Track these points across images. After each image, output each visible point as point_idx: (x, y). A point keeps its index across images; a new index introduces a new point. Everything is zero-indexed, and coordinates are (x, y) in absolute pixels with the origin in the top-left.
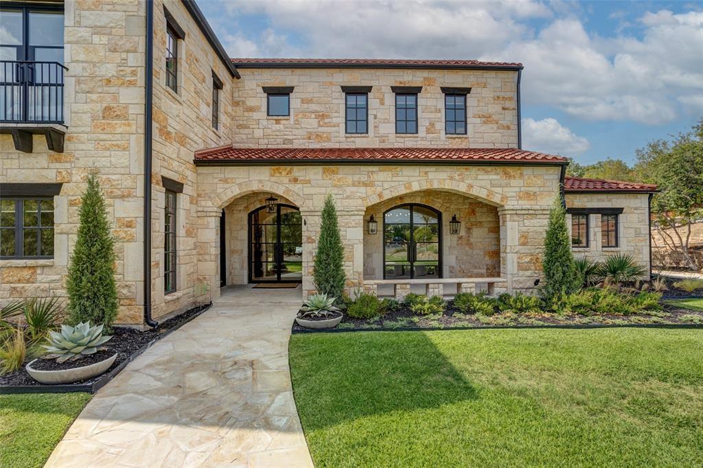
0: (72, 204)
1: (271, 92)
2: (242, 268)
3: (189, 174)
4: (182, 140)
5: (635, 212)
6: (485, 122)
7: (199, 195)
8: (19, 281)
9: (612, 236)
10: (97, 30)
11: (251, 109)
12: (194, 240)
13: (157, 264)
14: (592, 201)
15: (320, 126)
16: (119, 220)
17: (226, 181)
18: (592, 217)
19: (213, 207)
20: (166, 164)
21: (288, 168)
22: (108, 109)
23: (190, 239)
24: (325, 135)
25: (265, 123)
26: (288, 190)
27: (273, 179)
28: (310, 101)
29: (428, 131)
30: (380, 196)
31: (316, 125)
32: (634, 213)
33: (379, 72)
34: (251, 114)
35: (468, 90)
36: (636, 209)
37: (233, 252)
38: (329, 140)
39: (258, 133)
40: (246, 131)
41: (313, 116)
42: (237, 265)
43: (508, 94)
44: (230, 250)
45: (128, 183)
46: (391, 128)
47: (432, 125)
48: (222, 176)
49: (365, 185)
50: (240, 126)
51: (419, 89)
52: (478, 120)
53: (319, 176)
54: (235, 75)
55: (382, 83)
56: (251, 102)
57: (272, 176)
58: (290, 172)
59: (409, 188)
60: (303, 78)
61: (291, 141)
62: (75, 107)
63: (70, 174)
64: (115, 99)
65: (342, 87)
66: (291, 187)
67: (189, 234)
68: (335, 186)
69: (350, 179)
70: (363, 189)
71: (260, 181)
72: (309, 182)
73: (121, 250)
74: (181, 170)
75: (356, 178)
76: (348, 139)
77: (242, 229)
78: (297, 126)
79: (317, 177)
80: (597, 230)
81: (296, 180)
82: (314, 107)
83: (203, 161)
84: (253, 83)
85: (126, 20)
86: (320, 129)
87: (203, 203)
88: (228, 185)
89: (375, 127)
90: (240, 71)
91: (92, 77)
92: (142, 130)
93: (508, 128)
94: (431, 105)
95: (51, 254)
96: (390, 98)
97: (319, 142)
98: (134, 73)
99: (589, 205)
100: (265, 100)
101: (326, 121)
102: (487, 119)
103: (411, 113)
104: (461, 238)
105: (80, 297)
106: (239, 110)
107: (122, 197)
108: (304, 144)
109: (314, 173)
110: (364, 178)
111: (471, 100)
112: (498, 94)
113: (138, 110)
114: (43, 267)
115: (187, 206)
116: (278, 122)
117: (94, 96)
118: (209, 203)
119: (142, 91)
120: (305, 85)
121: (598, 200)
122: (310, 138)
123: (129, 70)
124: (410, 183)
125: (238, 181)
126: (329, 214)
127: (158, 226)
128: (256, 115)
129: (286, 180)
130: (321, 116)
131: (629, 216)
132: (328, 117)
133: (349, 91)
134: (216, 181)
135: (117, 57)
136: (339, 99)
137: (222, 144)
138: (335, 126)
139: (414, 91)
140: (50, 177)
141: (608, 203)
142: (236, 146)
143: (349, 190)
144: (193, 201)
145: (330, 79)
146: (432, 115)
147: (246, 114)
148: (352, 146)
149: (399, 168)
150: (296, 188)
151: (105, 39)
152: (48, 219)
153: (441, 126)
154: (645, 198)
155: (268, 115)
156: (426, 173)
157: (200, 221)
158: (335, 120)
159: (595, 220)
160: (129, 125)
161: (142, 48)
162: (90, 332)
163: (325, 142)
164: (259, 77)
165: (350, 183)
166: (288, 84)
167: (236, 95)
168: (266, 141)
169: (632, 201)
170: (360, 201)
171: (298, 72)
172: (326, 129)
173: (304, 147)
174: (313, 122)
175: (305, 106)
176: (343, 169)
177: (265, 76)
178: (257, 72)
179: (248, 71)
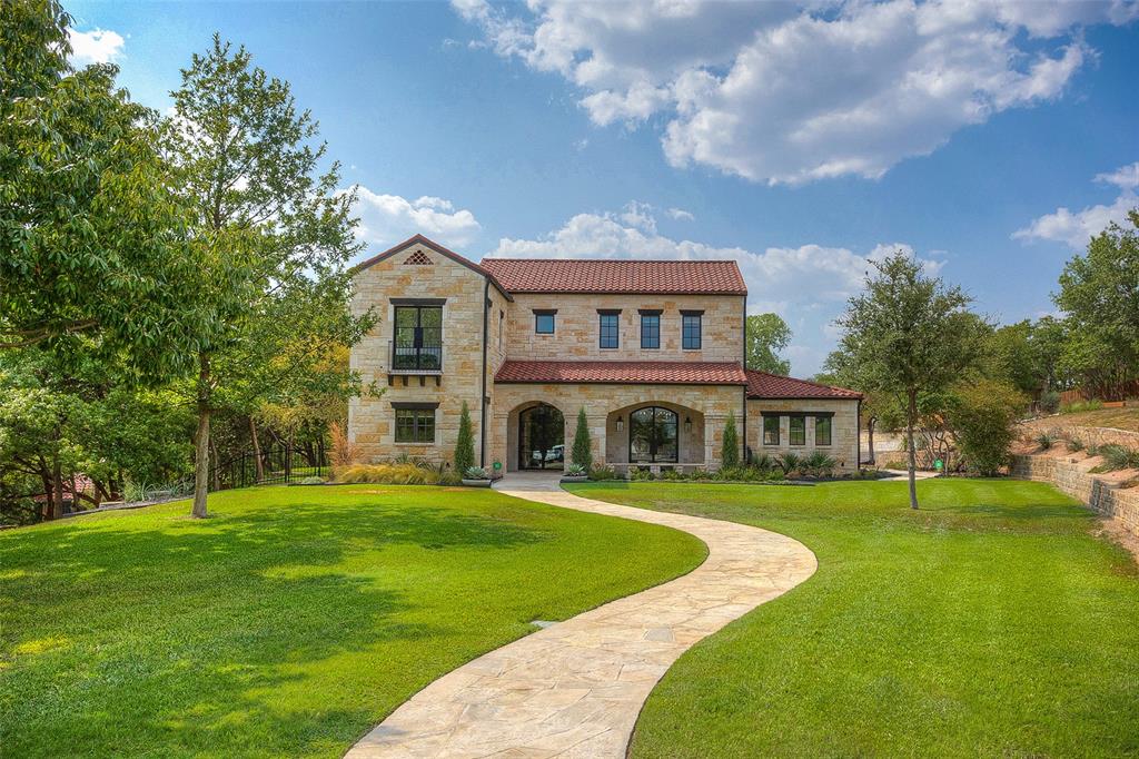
0: (445, 414)
1: (539, 313)
3: (492, 391)
4: (490, 371)
5: (845, 416)
6: (716, 339)
7: (496, 404)
8: (419, 453)
9: (824, 436)
11: (523, 328)
12: (493, 434)
14: (807, 406)
15: (579, 342)
17: (514, 394)
18: (808, 419)
19: (504, 411)
21: (556, 386)
22: (464, 363)
24: (583, 350)
25: (534, 339)
26: (555, 401)
28: (569, 321)
29: (668, 347)
31: (576, 341)
33: (627, 298)
34: (522, 331)
35: (702, 312)
36: (846, 413)
38: (585, 353)
39: (529, 347)
40: (519, 345)
41: (573, 333)
43: (737, 316)
45: (474, 402)
46: (638, 344)
47: (671, 341)
48: (510, 391)
49: (608, 398)
50: (515, 342)
51: (661, 312)
52: (711, 338)
53: (577, 392)
54: (510, 301)
55: (631, 306)
56: (522, 322)
57: (546, 391)
58: (556, 389)
59: (637, 400)
60: (565, 302)
61: (555, 354)
62: (447, 362)
63: (443, 398)
64: (468, 358)
66: (557, 399)
68: (587, 399)
70: (606, 401)
71: (538, 395)
72: (570, 396)
74: (490, 389)
75: (602, 393)
76: (602, 353)
78: (560, 342)
79: (575, 392)
80: (811, 430)
81: (561, 394)
82: (574, 326)
83: (500, 381)
84: (525, 306)
85: (474, 315)
86: (579, 345)
87: (497, 409)
88: (514, 397)
89: (625, 343)
90: (514, 297)
91: (456, 346)
92: (481, 375)
93: (736, 344)
94: (671, 325)
95: (432, 440)
96: (637, 319)
97: (578, 355)
98: (477, 344)
99: (805, 410)
100: (534, 320)
101: (584, 337)
102: (718, 336)
103: (654, 330)
104: (693, 435)
106: (513, 328)
107: (471, 410)
108: (566, 357)
109: (574, 390)
110: (607, 394)
111: (705, 321)
112: (726, 315)
113: (480, 364)
114: (429, 446)
115: (491, 411)
116: (544, 338)
117: (457, 356)
118: (502, 409)
119: (482, 354)
120: (568, 308)
121: (813, 406)
122: (570, 352)
123: (475, 342)
125: (522, 395)
126: (582, 418)
128: (526, 333)
130: (580, 334)
131: (840, 419)
132: (586, 334)
133: (602, 312)
134: (507, 394)
135: (470, 335)
136: (595, 320)
138: (591, 342)
139: (657, 313)
140: (434, 399)
141: (821, 408)
143: (597, 401)
144: (493, 408)
145: (586, 303)
146: (671, 333)
147: (519, 331)
148: (605, 359)
149: (631, 386)
150: (561, 399)
151: (463, 326)
152: (432, 421)
153: (678, 342)
154: (856, 404)
155: (537, 332)
157: (496, 421)
158: (591, 337)
159: (810, 422)
160: (475, 372)
161: (482, 330)
163: (583, 355)
164: (530, 302)
165: (598, 396)
166: (553, 307)
168: (534, 354)
169: (843, 406)
170: (604, 409)
171: (561, 297)
172: (584, 345)
173: (564, 359)
174: (574, 339)
175: (567, 325)
176: (593, 387)
177: (534, 300)
178: (527, 296)
179: (521, 296)
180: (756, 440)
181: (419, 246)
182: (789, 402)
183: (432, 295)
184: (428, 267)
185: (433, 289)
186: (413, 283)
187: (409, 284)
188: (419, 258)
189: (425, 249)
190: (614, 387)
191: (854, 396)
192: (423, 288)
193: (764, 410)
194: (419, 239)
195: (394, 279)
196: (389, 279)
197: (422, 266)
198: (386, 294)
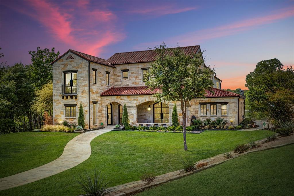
0: (78, 108)
1: (124, 71)
2: (117, 120)
3: (99, 99)
4: (97, 92)
7: (102, 103)
8: (71, 121)
10: (82, 77)
11: (118, 76)
12: (100, 113)
13: (92, 118)
14: (217, 100)
15: (136, 80)
16: (85, 110)
17: (107, 100)
18: (217, 105)
20: (93, 99)
21: (120, 96)
22: (83, 91)
23: (99, 113)
24: (137, 83)
25: (122, 80)
26: (120, 102)
27: (117, 99)
28: (133, 73)
30: (139, 103)
31: (135, 80)
32: (232, 104)
34: (118, 77)
36: (233, 102)
37: (114, 116)
38: (138, 84)
39: (120, 83)
40: (117, 82)
41: (134, 77)
42: (116, 119)
44: (114, 115)
45: (86, 104)
48: (106, 99)
49: (136, 100)
50: (116, 81)
53: (126, 98)
56: (118, 74)
57: (116, 98)
59: (146, 101)
60: (131, 67)
61: (128, 85)
62: (79, 91)
63: (78, 102)
64: (84, 89)
65: (142, 68)
67: (99, 112)
68: (129, 100)
69: (133, 99)
70: (135, 101)
71: (114, 100)
72: (124, 100)
73: (85, 116)
74: (97, 99)
75: (134, 98)
76: (143, 84)
77: (117, 109)
78: (130, 80)
79: (125, 98)
80: (219, 109)
81: (121, 99)
82: (134, 75)
83: (102, 95)
84: (119, 69)
85: (86, 75)
86: (136, 81)
87: (103, 105)
88: (107, 101)
90: (116, 66)
91: (81, 85)
92: (88, 94)
95: (75, 116)
97: (136, 85)
98: (87, 84)
99: (216, 101)
100: (122, 73)
101: (138, 78)
105: (80, 123)
106: (116, 76)
107: (86, 106)
108: (132, 85)
110: (136, 99)
114: (74, 118)
115: (99, 106)
116: (125, 79)
117: (81, 89)
118: (104, 105)
119: (88, 87)
121: (219, 100)
122: (133, 84)
123: (86, 84)
124: (146, 99)
125: (110, 100)
126: (125, 108)
127: (91, 111)
128: (120, 78)
129: (119, 99)
130: (136, 77)
131: (230, 105)
132: (138, 77)
134: (105, 100)
136: (141, 72)
137: (110, 87)
138: (140, 80)
140: (75, 103)
141: (223, 101)
142: (115, 87)
143: (133, 101)
144: (100, 104)
145: (138, 66)
147: (117, 77)
148: (144, 86)
149: (143, 96)
150: (121, 101)
152: (75, 110)
154: (237, 98)
155: (123, 78)
156: (150, 97)
157: (102, 109)
158: (140, 78)
160: (86, 94)
162: (81, 127)
163: (137, 84)
164: (120, 67)
165: (133, 100)
166: (128, 69)
167: (115, 72)
168: (122, 85)
169: (231, 100)
170: (135, 104)
171: (130, 65)
172: (138, 81)
173: (132, 86)
174: (134, 79)
175: (132, 74)
176: (131, 97)
177: (122, 67)
178: (120, 65)
179: (117, 66)
180: (198, 113)
181: (70, 53)
182: (210, 99)
183: (74, 69)
184: (73, 60)
185: (74, 67)
186: (69, 65)
187: (67, 66)
188: (70, 57)
189: (71, 54)
190: (138, 96)
191: (236, 96)
192: (71, 67)
193: (201, 102)
194: (70, 51)
195: (63, 64)
196: (62, 64)
197: (71, 60)
198: (61, 70)
